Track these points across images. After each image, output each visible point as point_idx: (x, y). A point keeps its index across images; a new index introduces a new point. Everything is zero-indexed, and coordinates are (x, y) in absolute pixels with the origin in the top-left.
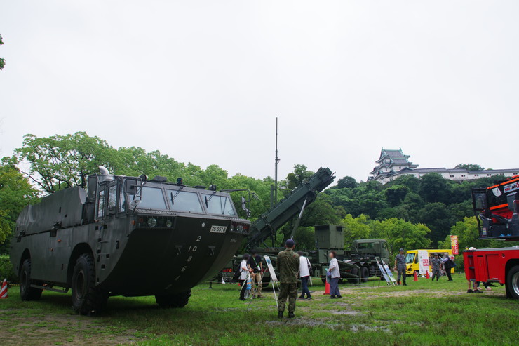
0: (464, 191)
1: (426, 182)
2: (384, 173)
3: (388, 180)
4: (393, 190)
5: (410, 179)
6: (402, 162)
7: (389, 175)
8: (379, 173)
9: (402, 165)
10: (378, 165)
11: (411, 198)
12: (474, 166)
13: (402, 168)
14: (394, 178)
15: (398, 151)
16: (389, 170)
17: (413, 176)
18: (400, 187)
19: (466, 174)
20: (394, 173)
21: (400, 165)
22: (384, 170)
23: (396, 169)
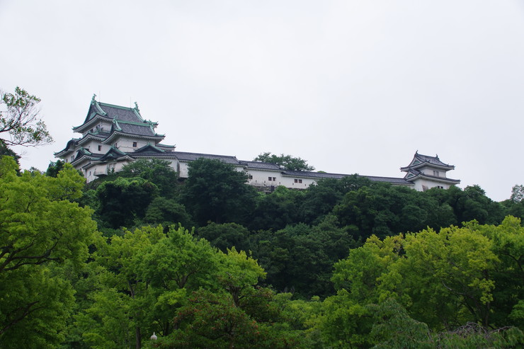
0: (283, 205)
1: (201, 175)
2: (92, 155)
3: (102, 170)
4: (120, 188)
5: (159, 170)
6: (141, 131)
7: (105, 160)
8: (80, 154)
9: (141, 138)
10: (79, 136)
11: (164, 210)
12: (294, 160)
13: (140, 145)
14: (118, 167)
15: (131, 110)
16: (105, 150)
17: (166, 164)
18: (136, 181)
19: (277, 176)
20: (120, 154)
21: (136, 138)
22: (93, 148)
23: (125, 147)
